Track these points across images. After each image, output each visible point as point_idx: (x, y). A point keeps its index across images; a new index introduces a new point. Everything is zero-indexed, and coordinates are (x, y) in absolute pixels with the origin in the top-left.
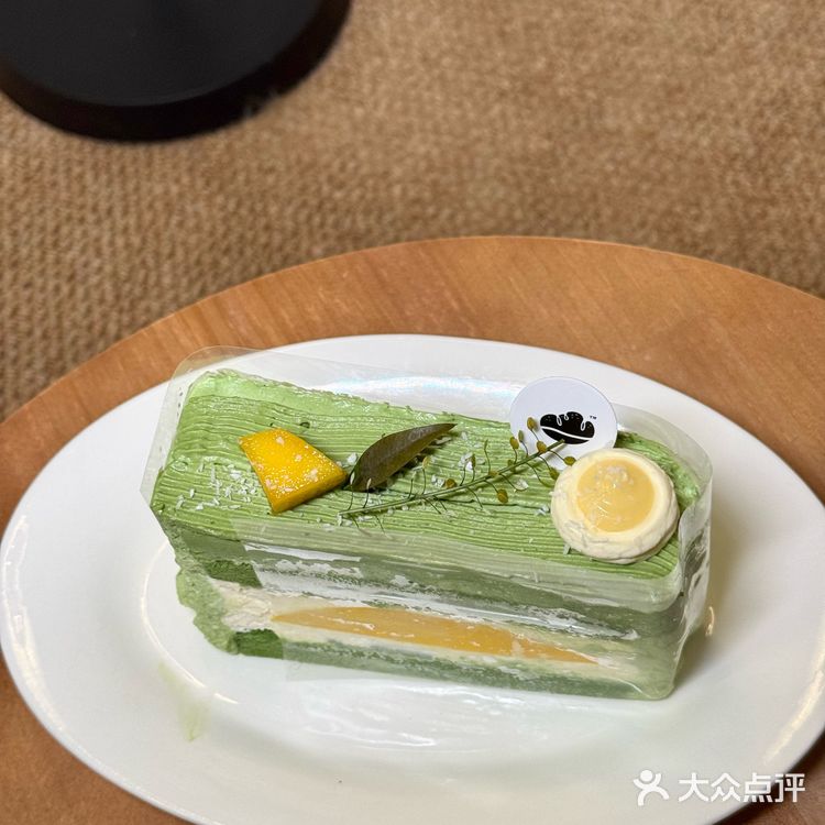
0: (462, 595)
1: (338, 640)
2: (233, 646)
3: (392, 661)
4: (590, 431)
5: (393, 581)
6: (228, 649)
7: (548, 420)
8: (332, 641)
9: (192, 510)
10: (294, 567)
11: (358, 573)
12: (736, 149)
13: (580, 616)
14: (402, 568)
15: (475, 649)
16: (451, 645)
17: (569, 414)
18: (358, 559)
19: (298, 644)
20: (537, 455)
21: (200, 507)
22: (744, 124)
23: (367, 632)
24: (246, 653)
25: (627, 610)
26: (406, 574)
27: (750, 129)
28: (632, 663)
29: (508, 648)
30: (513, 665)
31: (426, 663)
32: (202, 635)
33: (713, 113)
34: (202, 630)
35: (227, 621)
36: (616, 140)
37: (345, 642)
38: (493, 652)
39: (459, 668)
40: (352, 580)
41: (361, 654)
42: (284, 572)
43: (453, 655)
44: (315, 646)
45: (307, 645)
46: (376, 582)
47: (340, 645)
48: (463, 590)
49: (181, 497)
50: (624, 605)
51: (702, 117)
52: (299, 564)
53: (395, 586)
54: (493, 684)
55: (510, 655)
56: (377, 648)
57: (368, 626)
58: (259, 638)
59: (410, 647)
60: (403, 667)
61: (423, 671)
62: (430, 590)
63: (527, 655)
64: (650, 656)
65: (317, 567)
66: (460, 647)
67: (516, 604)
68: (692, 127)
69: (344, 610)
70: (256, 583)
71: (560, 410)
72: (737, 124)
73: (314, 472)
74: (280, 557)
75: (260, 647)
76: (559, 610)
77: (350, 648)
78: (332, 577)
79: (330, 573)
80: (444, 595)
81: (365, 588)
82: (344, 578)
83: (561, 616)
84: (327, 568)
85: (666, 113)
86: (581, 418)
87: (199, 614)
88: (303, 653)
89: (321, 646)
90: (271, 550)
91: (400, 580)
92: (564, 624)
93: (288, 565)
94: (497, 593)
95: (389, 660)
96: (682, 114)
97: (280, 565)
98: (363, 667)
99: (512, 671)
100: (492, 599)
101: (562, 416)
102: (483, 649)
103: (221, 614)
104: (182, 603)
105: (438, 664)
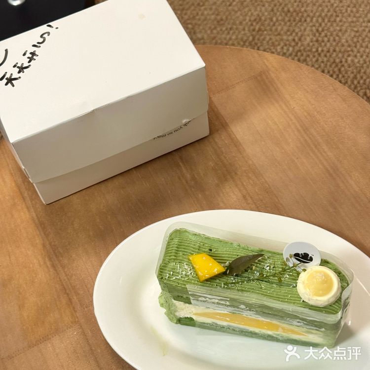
0: (264, 313)
1: (216, 322)
2: (178, 322)
3: (235, 330)
4: (311, 259)
5: (240, 307)
6: (176, 323)
7: (296, 255)
8: (213, 323)
9: (172, 279)
10: (205, 300)
11: (228, 303)
12: (245, 38)
13: (305, 322)
14: (244, 303)
15: (265, 329)
16: (256, 327)
17: (304, 253)
18: (228, 299)
19: (201, 323)
20: (293, 267)
21: (174, 278)
22: (246, 29)
23: (227, 321)
24: (182, 324)
25: (322, 322)
26: (245, 305)
27: (249, 30)
28: (321, 337)
29: (277, 330)
30: (278, 335)
31: (247, 332)
32: (167, 318)
33: (235, 27)
34: (168, 316)
35: (177, 314)
36: (202, 41)
37: (218, 323)
38: (271, 330)
39: (259, 334)
40: (226, 305)
41: (224, 328)
42: (201, 301)
43: (257, 330)
44: (207, 324)
45: (204, 323)
46: (234, 306)
47: (216, 324)
48: (265, 311)
49: (168, 275)
50: (321, 321)
51: (231, 29)
52: (207, 299)
53: (241, 308)
54: (270, 340)
55: (278, 331)
56: (230, 326)
57: (227, 319)
58: (187, 320)
59: (241, 326)
60: (238, 333)
61: (245, 334)
62: (253, 311)
63: (284, 332)
64: (328, 336)
65: (213, 300)
66: (260, 328)
67: (282, 317)
68: (229, 33)
69: (220, 313)
70: (190, 303)
71: (301, 252)
72: (244, 29)
73: (216, 270)
74: (200, 296)
75: (187, 323)
76: (298, 320)
77: (220, 325)
78: (218, 303)
79: (217, 303)
80: (257, 313)
81: (230, 308)
82: (222, 304)
83: (298, 322)
84: (217, 301)
85: (219, 29)
86: (308, 255)
87: (167, 311)
88: (203, 326)
89: (210, 324)
90: (198, 294)
91: (243, 306)
92: (299, 324)
93: (204, 299)
94: (276, 313)
95: (234, 330)
96: (224, 29)
97: (200, 299)
98: (224, 332)
99: (277, 337)
100: (274, 315)
101: (301, 254)
102: (268, 329)
103: (175, 312)
104: (161, 306)
105: (251, 332)
